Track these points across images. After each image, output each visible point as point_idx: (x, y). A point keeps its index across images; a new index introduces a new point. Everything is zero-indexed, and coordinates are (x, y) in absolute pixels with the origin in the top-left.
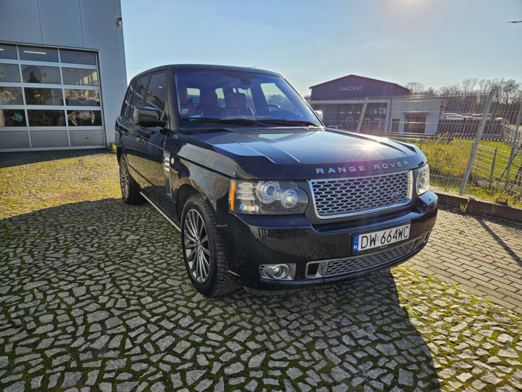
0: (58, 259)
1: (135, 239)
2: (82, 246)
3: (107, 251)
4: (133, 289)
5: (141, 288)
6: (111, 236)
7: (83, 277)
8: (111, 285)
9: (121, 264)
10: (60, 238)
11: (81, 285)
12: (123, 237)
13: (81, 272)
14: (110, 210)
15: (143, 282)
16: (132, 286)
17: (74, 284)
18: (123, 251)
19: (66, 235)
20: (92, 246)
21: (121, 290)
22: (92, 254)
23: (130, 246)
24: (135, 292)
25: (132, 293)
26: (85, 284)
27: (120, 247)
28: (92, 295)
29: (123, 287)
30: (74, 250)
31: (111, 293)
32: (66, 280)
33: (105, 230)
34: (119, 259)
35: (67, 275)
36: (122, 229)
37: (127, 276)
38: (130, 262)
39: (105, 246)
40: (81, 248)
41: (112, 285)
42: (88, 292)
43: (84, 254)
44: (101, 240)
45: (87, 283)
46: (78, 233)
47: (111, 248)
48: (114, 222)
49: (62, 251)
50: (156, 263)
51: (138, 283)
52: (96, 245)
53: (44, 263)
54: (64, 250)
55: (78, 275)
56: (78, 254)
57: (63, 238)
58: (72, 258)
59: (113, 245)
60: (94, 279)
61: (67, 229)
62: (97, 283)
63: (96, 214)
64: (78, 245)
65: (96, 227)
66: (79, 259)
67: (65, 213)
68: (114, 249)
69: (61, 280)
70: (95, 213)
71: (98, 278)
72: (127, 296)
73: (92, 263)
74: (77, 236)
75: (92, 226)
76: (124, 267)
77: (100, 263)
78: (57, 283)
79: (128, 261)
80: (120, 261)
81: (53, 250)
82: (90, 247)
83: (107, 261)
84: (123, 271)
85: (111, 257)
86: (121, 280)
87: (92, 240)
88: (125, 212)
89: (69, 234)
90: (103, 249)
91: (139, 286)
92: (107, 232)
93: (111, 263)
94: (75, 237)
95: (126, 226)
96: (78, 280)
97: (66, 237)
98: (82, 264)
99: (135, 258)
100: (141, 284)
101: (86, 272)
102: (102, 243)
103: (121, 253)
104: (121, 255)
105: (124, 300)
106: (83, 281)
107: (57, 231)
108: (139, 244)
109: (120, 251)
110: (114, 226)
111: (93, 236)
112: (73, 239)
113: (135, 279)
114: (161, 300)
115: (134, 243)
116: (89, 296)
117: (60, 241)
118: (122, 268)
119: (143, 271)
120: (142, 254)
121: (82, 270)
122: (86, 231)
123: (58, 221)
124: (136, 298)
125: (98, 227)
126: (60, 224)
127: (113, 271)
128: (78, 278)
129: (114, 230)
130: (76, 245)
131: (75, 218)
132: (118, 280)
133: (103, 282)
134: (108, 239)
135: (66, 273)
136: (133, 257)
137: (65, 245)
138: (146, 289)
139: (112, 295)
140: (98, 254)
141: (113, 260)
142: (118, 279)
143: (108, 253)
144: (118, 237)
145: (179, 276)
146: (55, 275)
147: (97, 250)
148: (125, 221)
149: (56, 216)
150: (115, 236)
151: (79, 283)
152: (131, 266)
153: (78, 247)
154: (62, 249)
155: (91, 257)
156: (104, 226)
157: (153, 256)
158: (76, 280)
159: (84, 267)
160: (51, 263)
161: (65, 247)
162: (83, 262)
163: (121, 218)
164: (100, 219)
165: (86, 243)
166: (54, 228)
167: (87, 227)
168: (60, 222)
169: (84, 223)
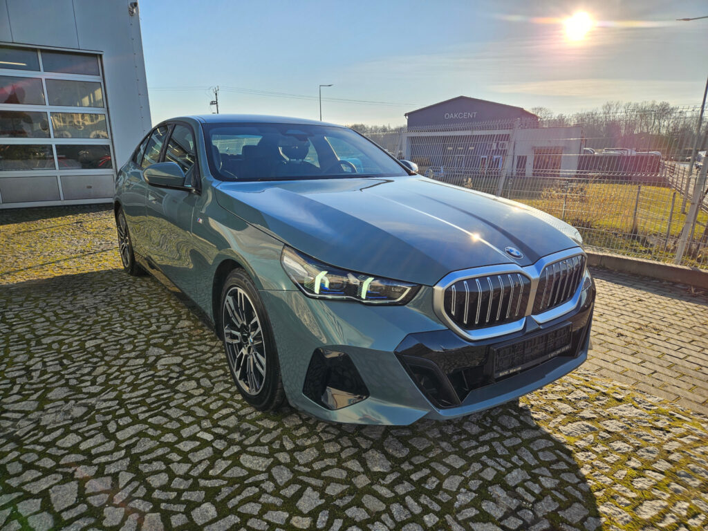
0: (26, 414)
1: (174, 364)
2: (73, 382)
3: (121, 393)
4: (177, 483)
5: (191, 481)
6: (129, 359)
7: (73, 458)
8: (129, 476)
9: (150, 420)
10: (33, 368)
11: (68, 478)
12: (152, 359)
13: (70, 445)
14: (127, 307)
15: (195, 465)
16: (172, 476)
17: (53, 475)
18: (151, 389)
19: (46, 360)
20: (93, 383)
21: (150, 490)
22: (93, 401)
23: (164, 379)
24: (180, 492)
25: (174, 495)
26: (78, 475)
27: (146, 382)
28: (90, 506)
29: (155, 481)
30: (57, 393)
31: (130, 499)
32: (37, 468)
33: (118, 347)
34: (144, 409)
35: (42, 455)
36: (148, 343)
37: (160, 452)
38: (166, 416)
39: (118, 382)
40: (72, 388)
41: (133, 475)
42: (82, 496)
43: (76, 400)
44: (110, 367)
45: (82, 472)
46: (67, 356)
47: (129, 385)
48: (134, 329)
49: (35, 397)
50: (215, 416)
51: (184, 468)
52: (101, 380)
54: (40, 393)
55: (63, 452)
56: (66, 400)
57: (39, 366)
58: (54, 410)
59: (132, 377)
60: (95, 461)
61: (49, 347)
62: (100, 474)
63: (102, 316)
64: (67, 380)
65: (102, 341)
66: (67, 412)
67: (46, 315)
68: (134, 387)
69: (28, 467)
70: (101, 313)
71: (103, 459)
72: (163, 506)
73: (91, 421)
74: (65, 361)
75: (95, 338)
76: (155, 427)
77: (108, 422)
78: (18, 475)
79: (161, 414)
80: (147, 415)
81: (19, 393)
82: (89, 383)
83: (121, 416)
84: (152, 438)
85: (129, 407)
86: (150, 462)
87: (94, 368)
88: (152, 310)
89: (51, 359)
90: (114, 388)
91: (186, 477)
92: (122, 351)
93: (128, 420)
94: (62, 364)
95: (154, 338)
96: (63, 466)
97: (44, 364)
98: (72, 424)
99: (175, 407)
100: (190, 470)
101: (79, 444)
102: (112, 374)
103: (148, 395)
104: (149, 401)
105: (156, 516)
106: (73, 469)
107: (29, 352)
108: (181, 373)
109: (146, 391)
110: (135, 337)
111: (95, 360)
113: (179, 458)
114: (234, 511)
115: (172, 371)
116: (82, 508)
117: (33, 374)
118: (151, 432)
119: (193, 438)
120: (189, 396)
121: (72, 439)
122: (82, 348)
123: (33, 331)
124: (182, 508)
125: (106, 341)
126: (37, 336)
127: (134, 440)
128: (62, 462)
129: (135, 347)
130: (63, 381)
131: (64, 324)
132: (143, 462)
133: (111, 469)
134: (124, 365)
135: (39, 448)
136: (172, 404)
137: (40, 383)
138: (202, 482)
139: (131, 505)
140: (105, 401)
141: (133, 412)
142: (143, 458)
143: (124, 396)
144: (141, 361)
145: (263, 445)
146: (16, 454)
147: (102, 391)
148: (154, 328)
149: (31, 320)
150: (136, 357)
151: (64, 474)
152: (169, 426)
153: (66, 384)
154: (36, 390)
155: (91, 408)
156: (116, 339)
157: (208, 401)
158: (58, 466)
159: (76, 432)
160: (13, 426)
161: (42, 385)
162: (76, 420)
163: (146, 322)
164: (109, 324)
165: (83, 375)
166: (25, 346)
167: (86, 341)
168: (36, 333)
169: (80, 333)
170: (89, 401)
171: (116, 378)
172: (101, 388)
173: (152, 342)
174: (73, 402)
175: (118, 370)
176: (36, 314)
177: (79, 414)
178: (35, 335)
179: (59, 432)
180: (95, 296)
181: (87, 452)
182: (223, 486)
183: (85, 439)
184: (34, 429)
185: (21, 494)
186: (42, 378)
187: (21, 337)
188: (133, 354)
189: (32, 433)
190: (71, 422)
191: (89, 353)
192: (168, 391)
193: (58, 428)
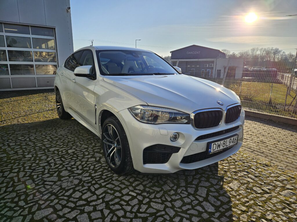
0: (54, 182)
2: (69, 168)
3: (91, 173)
4: (128, 215)
5: (134, 214)
6: (88, 158)
7: (82, 202)
8: (108, 211)
9: (107, 186)
10: (50, 162)
11: (82, 212)
12: (98, 159)
13: (78, 197)
14: (79, 135)
15: (133, 207)
16: (126, 212)
17: (76, 210)
18: (102, 172)
19: (54, 158)
20: (78, 169)
21: (119, 217)
23: (106, 168)
24: (131, 219)
25: (129, 220)
26: (86, 210)
27: (99, 169)
30: (64, 173)
32: (68, 207)
33: (82, 153)
34: (103, 181)
35: (68, 201)
37: (116, 200)
38: (113, 184)
39: (88, 169)
42: (91, 220)
43: (74, 176)
44: (82, 162)
45: (87, 209)
46: (63, 157)
47: (93, 170)
48: (86, 145)
49: (56, 175)
50: (134, 185)
51: (129, 208)
52: (80, 167)
53: (44, 187)
54: (57, 173)
55: (76, 200)
56: (69, 177)
57: (52, 161)
58: (66, 181)
59: (93, 167)
60: (91, 204)
61: (54, 153)
62: (95, 210)
63: (70, 139)
66: (72, 182)
67: (48, 138)
68: (96, 172)
69: (64, 206)
70: (69, 137)
71: (94, 203)
73: (83, 186)
74: (62, 159)
75: (71, 149)
76: (111, 189)
77: (90, 186)
78: (61, 210)
79: (110, 183)
80: (105, 183)
81: (48, 173)
82: (76, 169)
83: (94, 184)
84: (111, 194)
85: (97, 180)
86: (114, 205)
87: (76, 162)
89: (56, 158)
90: (87, 171)
91: (131, 212)
92: (84, 155)
93: (98, 186)
95: (96, 149)
96: (78, 206)
97: (54, 160)
99: (115, 180)
100: (132, 209)
101: (81, 196)
102: (84, 165)
103: (102, 175)
104: (103, 177)
106: (83, 207)
107: (46, 155)
109: (100, 173)
110: (87, 148)
111: (75, 159)
112: (61, 162)
117: (51, 164)
118: (109, 191)
119: (128, 194)
121: (77, 195)
122: (67, 153)
123: (44, 145)
125: (76, 150)
127: (104, 195)
128: (77, 204)
129: (89, 153)
130: (65, 168)
131: (56, 142)
132: (111, 205)
133: (99, 208)
134: (87, 161)
135: (65, 198)
136: (113, 179)
138: (139, 215)
140: (85, 177)
141: (99, 182)
142: (111, 203)
143: (93, 175)
144: (94, 159)
145: (158, 198)
146: (57, 200)
147: (82, 173)
148: (93, 144)
149: (42, 140)
150: (91, 158)
151: (80, 210)
152: (116, 189)
154: (55, 172)
155: (81, 180)
156: (80, 149)
157: (128, 178)
158: (76, 206)
159: (78, 190)
160: (51, 188)
161: (57, 170)
163: (89, 142)
164: (74, 143)
165: (72, 165)
166: (43, 152)
167: (68, 150)
168: (46, 146)
169: (64, 147)
170: (79, 177)
171: (86, 167)
172: (82, 171)
173: (95, 151)
174: (72, 177)
175: (86, 163)
176: (43, 138)
177: (77, 183)
178: (46, 147)
179: (71, 191)
180: (64, 130)
181: (86, 200)
182: (148, 217)
183: (83, 194)
184: (60, 190)
185: (65, 219)
186: (56, 166)
187: (40, 148)
188: (89, 156)
189: (60, 191)
190: (75, 186)
191: (71, 155)
192: (110, 173)
193: (70, 189)
